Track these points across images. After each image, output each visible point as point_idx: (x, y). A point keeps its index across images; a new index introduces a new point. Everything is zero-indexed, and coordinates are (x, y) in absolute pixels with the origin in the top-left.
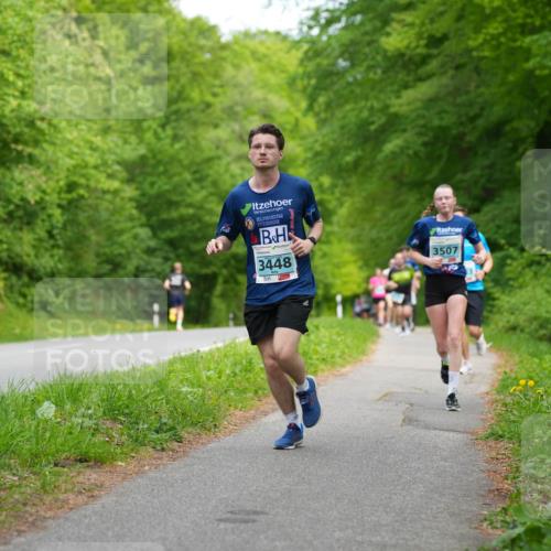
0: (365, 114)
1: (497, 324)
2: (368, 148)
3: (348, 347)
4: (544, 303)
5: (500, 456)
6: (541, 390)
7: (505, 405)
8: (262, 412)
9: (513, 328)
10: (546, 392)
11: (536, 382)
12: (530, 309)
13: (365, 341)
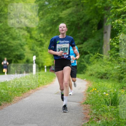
0: (53, 17)
1: (87, 74)
2: (53, 26)
3: (48, 80)
4: (99, 68)
5: (87, 109)
6: (98, 91)
7: (89, 95)
8: (24, 97)
9: (91, 75)
10: (99, 92)
11: (97, 89)
12: (96, 70)
13: (52, 78)
